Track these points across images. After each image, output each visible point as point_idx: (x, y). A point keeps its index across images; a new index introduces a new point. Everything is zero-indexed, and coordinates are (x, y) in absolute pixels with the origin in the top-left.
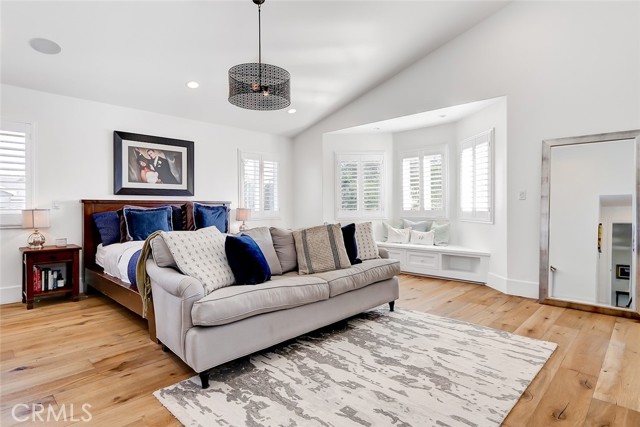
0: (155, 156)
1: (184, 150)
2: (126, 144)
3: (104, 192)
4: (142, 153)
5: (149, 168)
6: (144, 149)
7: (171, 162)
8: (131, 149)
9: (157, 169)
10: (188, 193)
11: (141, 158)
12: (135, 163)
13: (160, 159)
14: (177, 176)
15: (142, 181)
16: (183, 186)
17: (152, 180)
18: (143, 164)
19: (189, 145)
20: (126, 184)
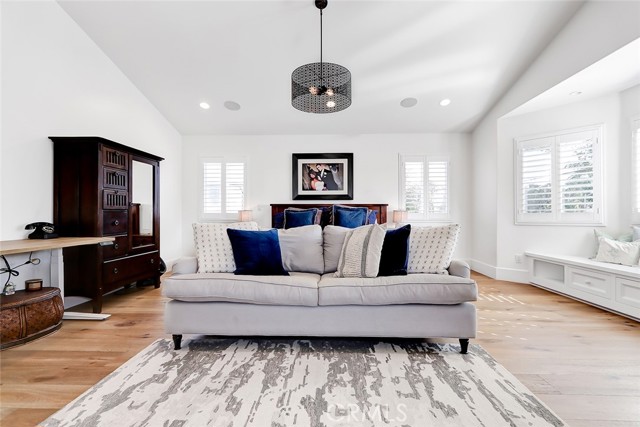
0: (322, 168)
1: (345, 162)
2: (301, 162)
3: (286, 198)
4: (312, 168)
5: (316, 178)
6: (313, 164)
7: (334, 173)
8: (304, 165)
9: (323, 179)
10: (349, 197)
11: (311, 171)
12: (307, 176)
13: (325, 171)
14: (339, 183)
15: (312, 189)
16: (345, 192)
17: (319, 187)
18: (313, 176)
19: (349, 157)
20: (301, 192)
